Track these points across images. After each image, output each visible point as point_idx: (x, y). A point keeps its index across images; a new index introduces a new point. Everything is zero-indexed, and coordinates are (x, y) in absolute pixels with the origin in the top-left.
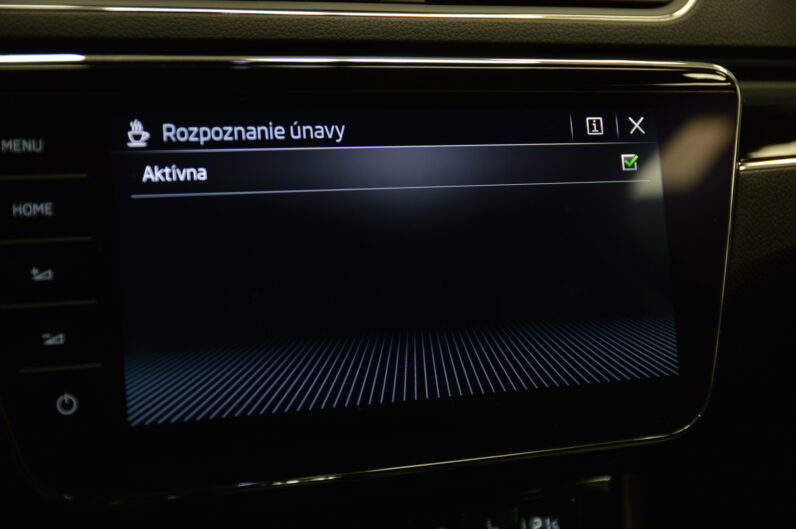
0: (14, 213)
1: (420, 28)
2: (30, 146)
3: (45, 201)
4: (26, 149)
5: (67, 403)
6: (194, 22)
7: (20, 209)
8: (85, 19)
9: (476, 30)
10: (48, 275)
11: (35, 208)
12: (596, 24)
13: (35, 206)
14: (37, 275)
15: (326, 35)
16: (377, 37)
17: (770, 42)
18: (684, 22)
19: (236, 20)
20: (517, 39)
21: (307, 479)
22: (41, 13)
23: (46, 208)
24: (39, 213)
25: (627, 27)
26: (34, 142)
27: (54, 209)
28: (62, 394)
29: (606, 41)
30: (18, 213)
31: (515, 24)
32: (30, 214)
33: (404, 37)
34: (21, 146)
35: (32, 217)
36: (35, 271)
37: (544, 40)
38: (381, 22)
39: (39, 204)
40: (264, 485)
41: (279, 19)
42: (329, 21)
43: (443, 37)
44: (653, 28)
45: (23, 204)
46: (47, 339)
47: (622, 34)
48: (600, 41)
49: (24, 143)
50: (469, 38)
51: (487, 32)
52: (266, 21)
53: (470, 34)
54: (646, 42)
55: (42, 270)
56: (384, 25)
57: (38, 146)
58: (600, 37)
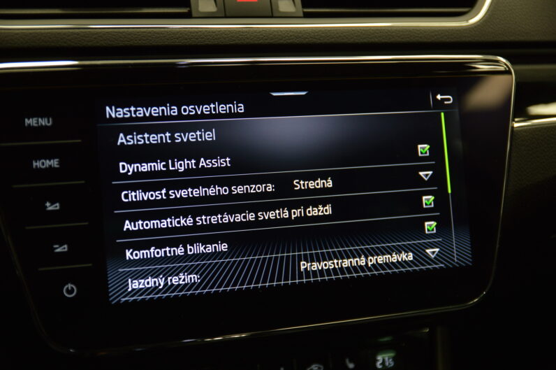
0: (34, 167)
1: (300, 35)
2: (43, 122)
3: (54, 159)
4: (42, 125)
5: (70, 290)
6: (149, 35)
7: (38, 164)
8: (78, 34)
9: (337, 35)
10: (57, 206)
11: (48, 163)
12: (418, 29)
13: (48, 161)
14: (50, 206)
15: (237, 41)
16: (271, 41)
17: (537, 38)
18: (478, 25)
19: (178, 33)
20: (365, 41)
21: (228, 337)
22: (49, 31)
23: (54, 163)
24: (50, 166)
25: (440, 30)
26: (46, 119)
27: (60, 163)
28: (67, 284)
29: (425, 40)
30: (37, 166)
31: (363, 30)
32: (44, 167)
33: (289, 41)
34: (38, 123)
35: (46, 169)
36: (48, 204)
37: (383, 41)
38: (274, 31)
39: (50, 160)
40: (199, 340)
41: (206, 31)
42: (239, 31)
43: (315, 40)
44: (457, 30)
45: (40, 160)
46: (57, 248)
47: (436, 35)
48: (421, 40)
49: (40, 120)
50: (333, 40)
51: (345, 36)
52: (197, 32)
53: (333, 38)
54: (452, 40)
55: (52, 204)
56: (276, 33)
57: (49, 122)
58: (421, 37)
